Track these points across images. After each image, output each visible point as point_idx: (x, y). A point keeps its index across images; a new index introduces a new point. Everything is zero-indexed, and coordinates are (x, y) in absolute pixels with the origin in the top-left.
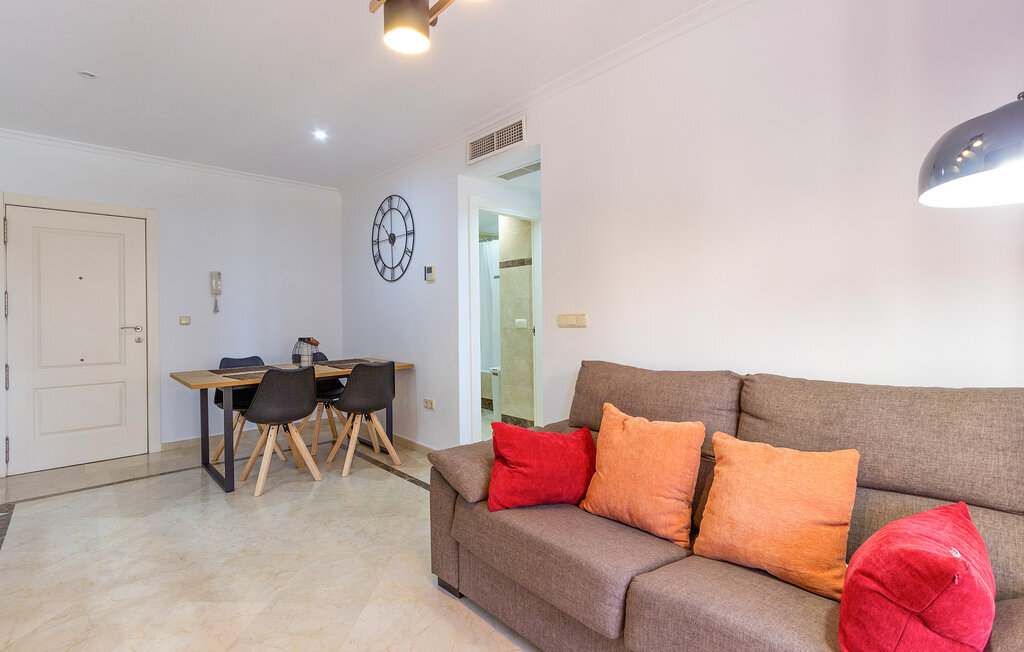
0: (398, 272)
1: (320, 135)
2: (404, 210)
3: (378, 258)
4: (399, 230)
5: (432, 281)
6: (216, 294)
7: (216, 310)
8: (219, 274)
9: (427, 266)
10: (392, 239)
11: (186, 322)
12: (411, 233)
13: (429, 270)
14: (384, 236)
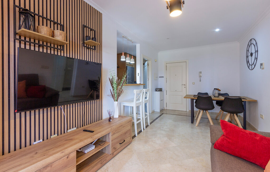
0: (253, 66)
1: (217, 30)
2: (255, 43)
3: (248, 62)
4: (253, 51)
5: (263, 69)
6: (200, 77)
7: (200, 81)
8: (201, 72)
9: (261, 63)
10: (252, 54)
11: (194, 84)
12: (257, 51)
13: (261, 64)
14: (249, 54)
